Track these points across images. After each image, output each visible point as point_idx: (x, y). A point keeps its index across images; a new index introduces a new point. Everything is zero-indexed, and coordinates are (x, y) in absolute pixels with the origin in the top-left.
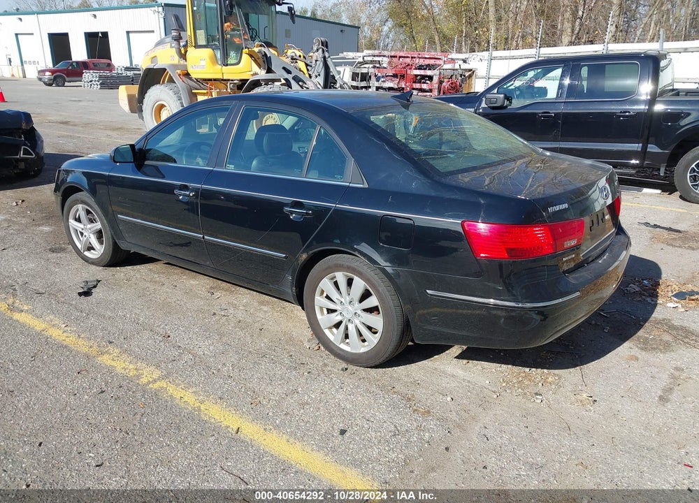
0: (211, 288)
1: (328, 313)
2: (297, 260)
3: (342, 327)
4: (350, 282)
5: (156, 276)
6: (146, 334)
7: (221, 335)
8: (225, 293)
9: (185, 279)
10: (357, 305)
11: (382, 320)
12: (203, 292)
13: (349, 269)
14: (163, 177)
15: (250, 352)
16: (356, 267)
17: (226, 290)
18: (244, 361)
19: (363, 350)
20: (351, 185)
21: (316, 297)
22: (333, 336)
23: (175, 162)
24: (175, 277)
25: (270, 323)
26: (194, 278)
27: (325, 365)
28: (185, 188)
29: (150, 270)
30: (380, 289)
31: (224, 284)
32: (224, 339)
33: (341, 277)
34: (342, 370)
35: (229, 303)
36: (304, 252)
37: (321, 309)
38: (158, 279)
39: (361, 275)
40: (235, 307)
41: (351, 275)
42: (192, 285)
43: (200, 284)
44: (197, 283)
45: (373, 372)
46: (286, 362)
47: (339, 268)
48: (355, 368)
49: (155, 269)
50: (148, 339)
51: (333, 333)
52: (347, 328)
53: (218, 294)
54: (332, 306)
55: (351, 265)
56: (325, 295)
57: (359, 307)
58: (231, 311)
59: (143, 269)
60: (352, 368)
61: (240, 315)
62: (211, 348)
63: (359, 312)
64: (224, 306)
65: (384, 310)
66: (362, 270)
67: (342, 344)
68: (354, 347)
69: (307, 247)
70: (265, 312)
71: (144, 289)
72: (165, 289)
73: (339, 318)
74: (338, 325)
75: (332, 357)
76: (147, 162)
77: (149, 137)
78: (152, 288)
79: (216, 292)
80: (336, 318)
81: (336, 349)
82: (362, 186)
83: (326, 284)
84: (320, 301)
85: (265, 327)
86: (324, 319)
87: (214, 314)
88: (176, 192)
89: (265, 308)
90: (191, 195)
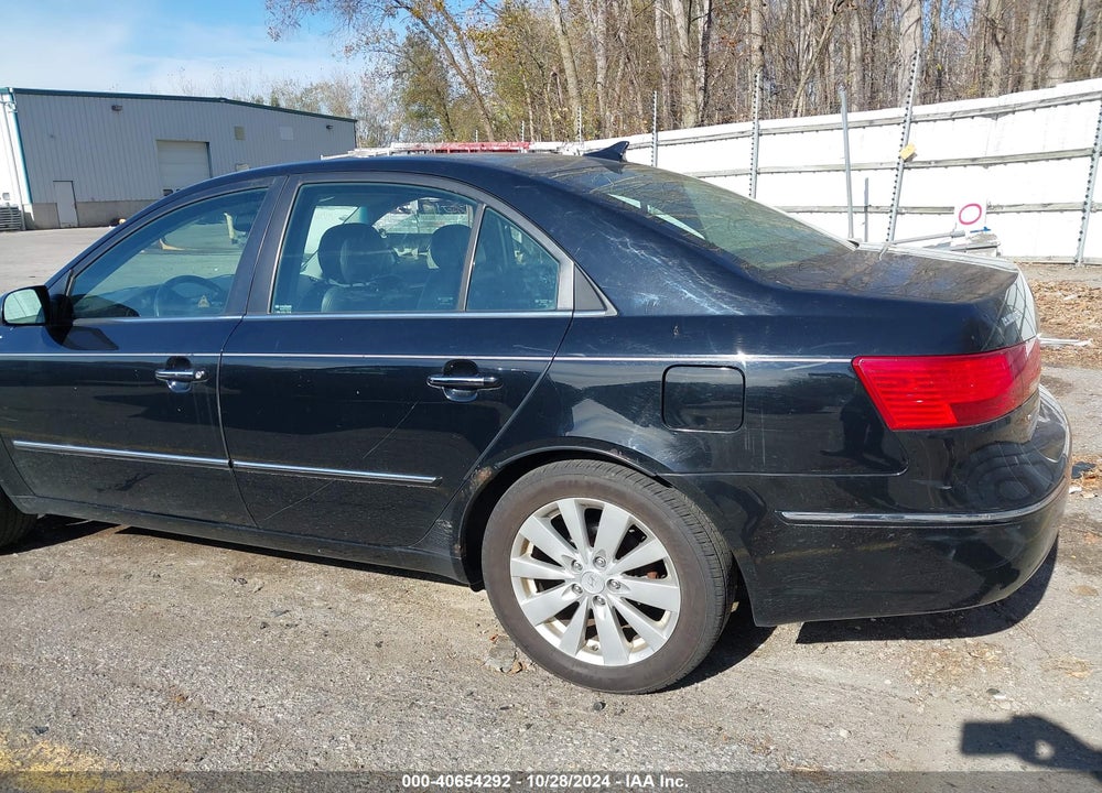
0: (237, 570)
1: (539, 591)
2: (467, 484)
3: (580, 616)
4: (592, 517)
5: (107, 560)
6: (123, 696)
7: (300, 670)
8: (268, 577)
9: (173, 559)
10: (612, 565)
11: (677, 588)
12: (222, 580)
13: (591, 489)
14: (114, 347)
15: (379, 699)
16: (609, 484)
17: (270, 571)
18: (374, 723)
19: (634, 659)
20: (577, 315)
21: (512, 559)
22: (561, 638)
23: (135, 314)
24: (152, 558)
25: (393, 628)
26: (192, 554)
27: (554, 703)
28: (182, 363)
29: (90, 550)
30: (671, 523)
31: (260, 559)
32: (310, 679)
33: (570, 510)
34: (596, 708)
35: (286, 598)
36: (482, 465)
37: (524, 580)
38: (113, 567)
39: (621, 499)
40: (304, 603)
41: (594, 502)
42: (194, 570)
43: (209, 565)
44: (203, 562)
45: (660, 701)
46: (468, 711)
47: (566, 490)
48: (620, 699)
49: (100, 547)
50: (132, 707)
51: (555, 632)
52: (590, 615)
53: (255, 581)
54: (550, 573)
55: (596, 479)
56: (530, 550)
57: (616, 569)
58: (298, 613)
59: (73, 549)
60: (612, 699)
61: (322, 619)
62: (288, 703)
63: (618, 578)
64: (278, 606)
65: (681, 566)
66: (624, 489)
67: (581, 652)
68: (610, 653)
69: (489, 456)
70: (371, 605)
71: (87, 593)
72: (135, 586)
73: (571, 597)
74: (567, 614)
75: (558, 682)
76: (77, 323)
77: (78, 269)
78: (105, 586)
79: (251, 577)
80: (561, 598)
81: (568, 665)
82: (603, 314)
83: (536, 529)
84: (522, 566)
85: (384, 637)
86: (534, 606)
87: (265, 625)
88: (162, 373)
89: (368, 598)
90: (198, 377)
